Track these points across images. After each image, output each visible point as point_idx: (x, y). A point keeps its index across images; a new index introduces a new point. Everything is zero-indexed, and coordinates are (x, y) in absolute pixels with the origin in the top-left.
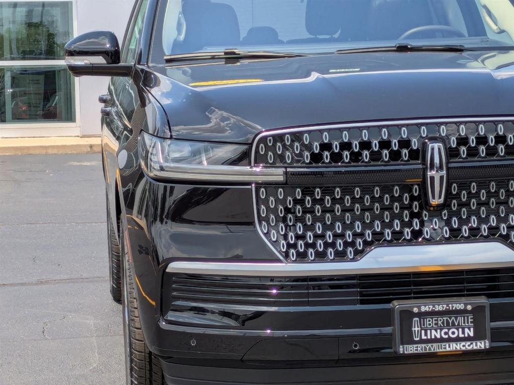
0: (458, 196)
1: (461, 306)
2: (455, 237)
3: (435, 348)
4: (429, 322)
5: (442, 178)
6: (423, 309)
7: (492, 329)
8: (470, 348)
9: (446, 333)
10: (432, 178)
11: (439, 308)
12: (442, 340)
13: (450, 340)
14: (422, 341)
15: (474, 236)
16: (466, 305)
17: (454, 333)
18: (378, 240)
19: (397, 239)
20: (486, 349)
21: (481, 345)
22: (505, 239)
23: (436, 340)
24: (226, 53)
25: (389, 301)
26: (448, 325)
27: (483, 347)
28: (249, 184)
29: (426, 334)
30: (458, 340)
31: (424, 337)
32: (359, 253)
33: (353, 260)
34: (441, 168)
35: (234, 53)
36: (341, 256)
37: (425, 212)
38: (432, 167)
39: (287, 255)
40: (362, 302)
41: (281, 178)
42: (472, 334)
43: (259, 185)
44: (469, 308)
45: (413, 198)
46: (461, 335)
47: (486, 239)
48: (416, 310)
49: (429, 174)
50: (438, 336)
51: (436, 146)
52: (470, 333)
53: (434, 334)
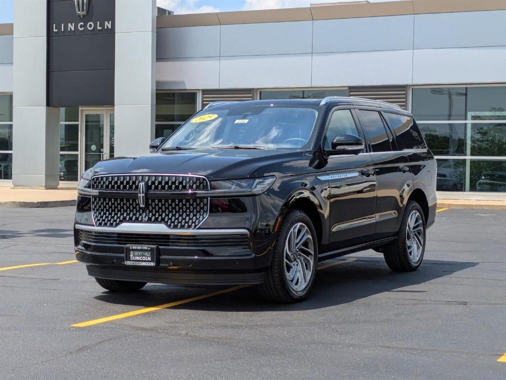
0: (151, 205)
1: (146, 248)
2: (149, 221)
3: (137, 264)
4: (136, 253)
5: (143, 197)
6: (134, 248)
8: (148, 265)
9: (141, 258)
10: (140, 197)
11: (139, 248)
12: (140, 261)
13: (143, 261)
14: (133, 261)
15: (156, 221)
16: (148, 248)
17: (144, 258)
18: (124, 220)
19: (130, 220)
20: (154, 266)
21: (152, 264)
22: (166, 223)
23: (138, 261)
26: (143, 255)
29: (135, 258)
30: (145, 261)
32: (117, 225)
33: (115, 227)
34: (143, 193)
36: (111, 225)
38: (140, 192)
39: (96, 223)
41: (98, 194)
43: (93, 197)
45: (136, 204)
47: (160, 222)
48: (132, 248)
49: (139, 195)
50: (139, 259)
52: (149, 259)
53: (137, 258)
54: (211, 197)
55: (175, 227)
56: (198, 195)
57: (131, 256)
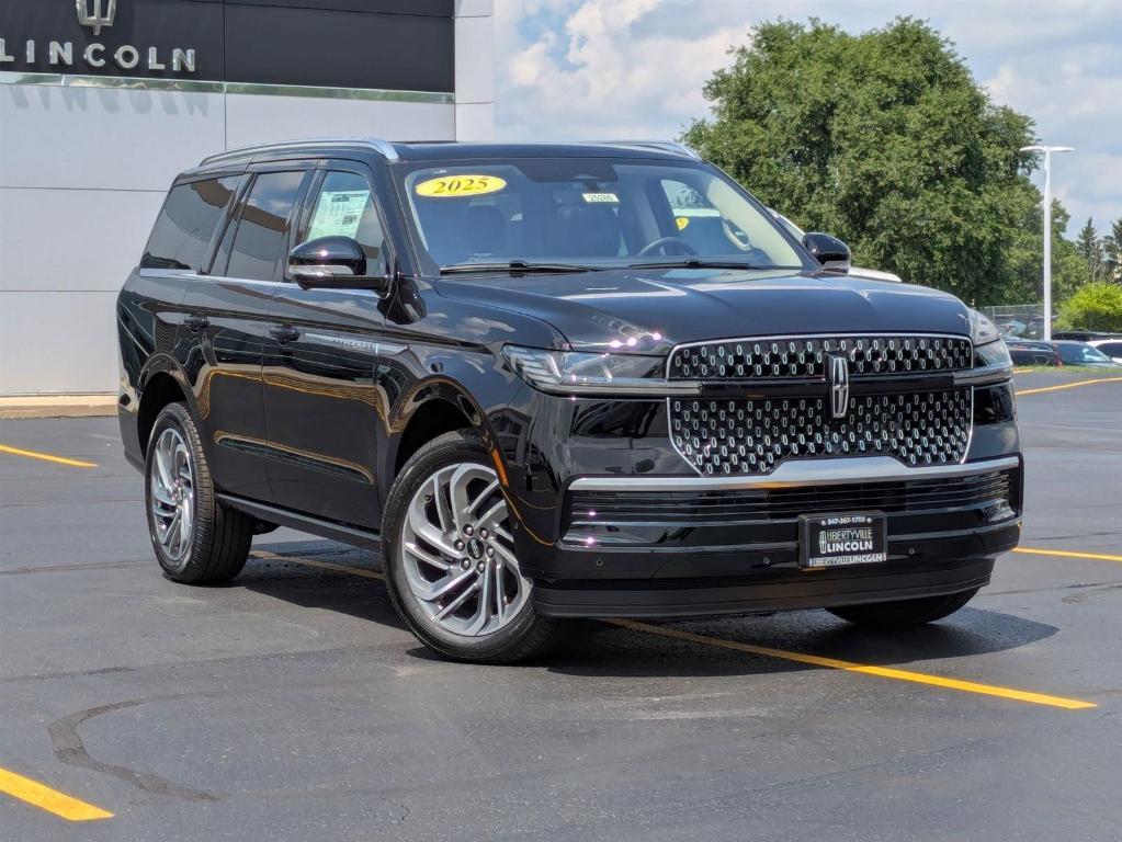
1: (862, 520)
2: (854, 451)
3: (840, 561)
4: (835, 535)
5: (845, 392)
6: (830, 522)
7: (889, 542)
8: (869, 561)
9: (849, 546)
10: (837, 392)
11: (844, 521)
12: (844, 553)
13: (852, 553)
14: (828, 555)
15: (871, 451)
16: (866, 518)
17: (856, 545)
18: (786, 453)
19: (803, 453)
20: (884, 562)
21: (880, 558)
22: (896, 454)
23: (840, 553)
24: (512, 265)
25: (794, 515)
26: (852, 538)
27: (881, 560)
28: (664, 397)
29: (831, 548)
30: (859, 553)
31: (829, 551)
32: (770, 467)
33: (767, 473)
34: (844, 382)
35: (521, 265)
36: (754, 470)
37: (826, 426)
38: (837, 382)
39: (703, 468)
40: (773, 516)
41: (697, 392)
42: (871, 548)
43: (674, 398)
44: (869, 520)
45: (816, 412)
46: (862, 548)
47: (879, 453)
48: (823, 523)
49: (834, 388)
50: (842, 550)
51: (840, 359)
52: (869, 545)
53: (839, 547)
54: (976, 386)
55: (921, 461)
56: (956, 382)
57: (822, 542)
